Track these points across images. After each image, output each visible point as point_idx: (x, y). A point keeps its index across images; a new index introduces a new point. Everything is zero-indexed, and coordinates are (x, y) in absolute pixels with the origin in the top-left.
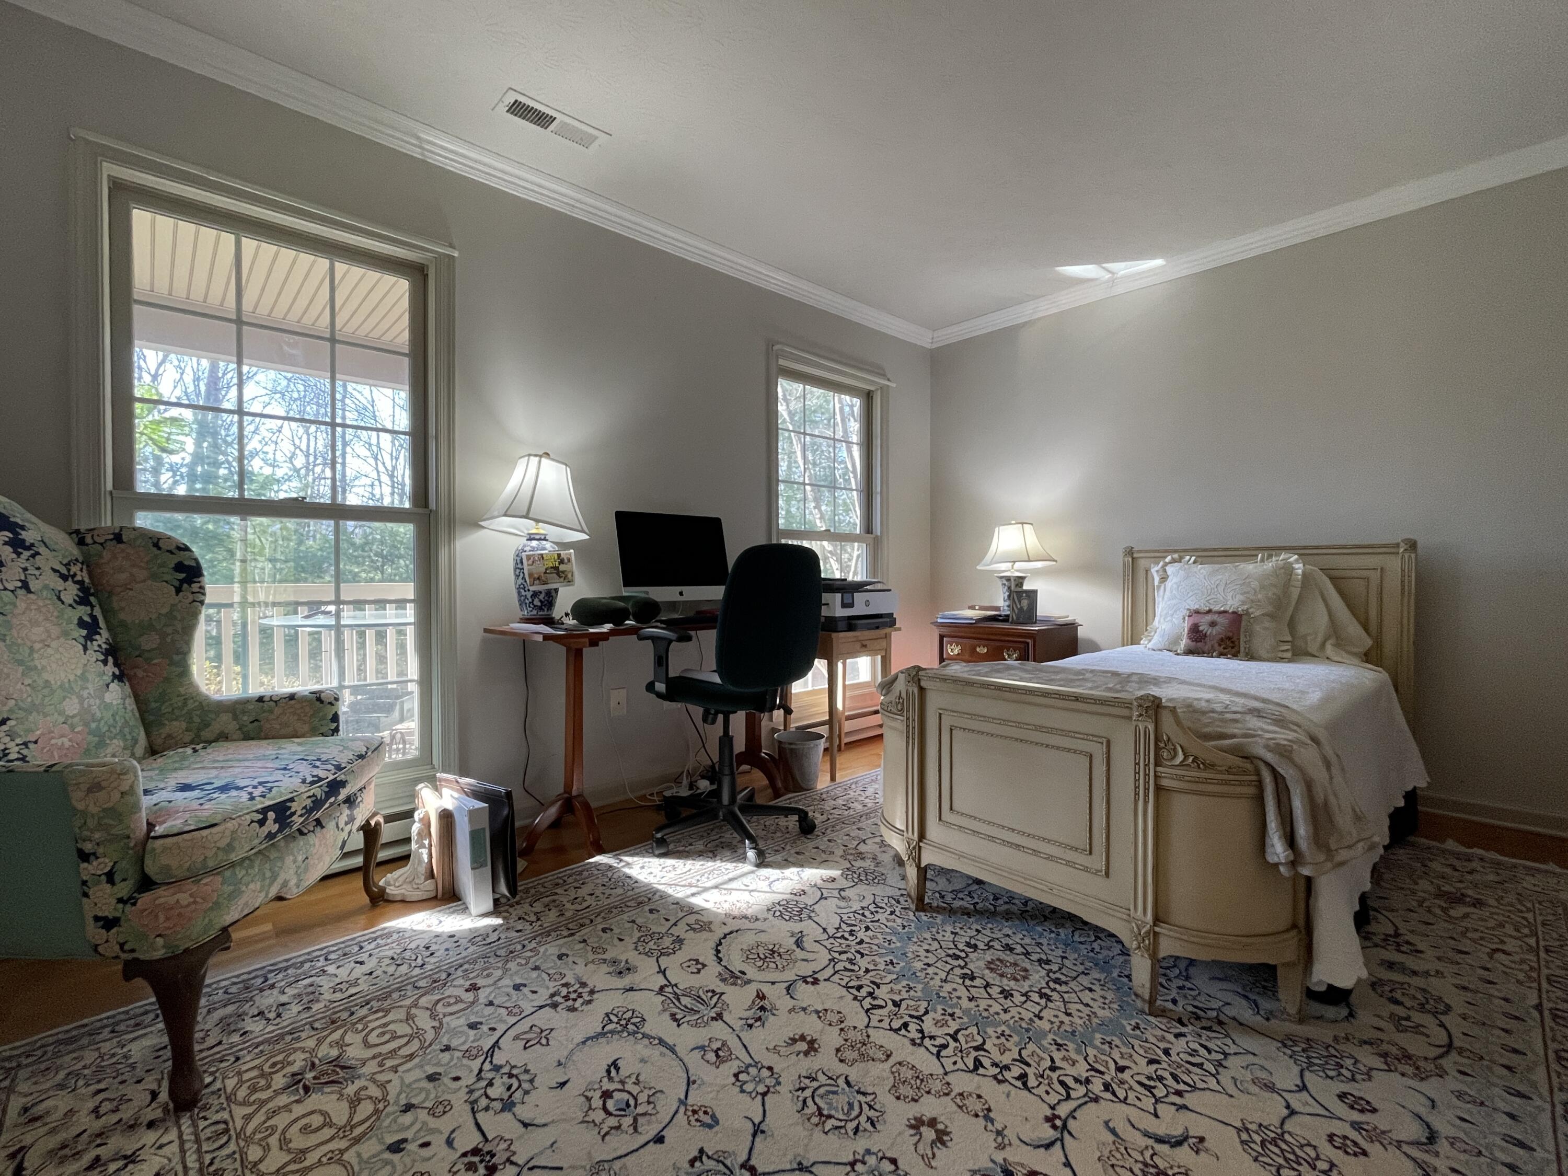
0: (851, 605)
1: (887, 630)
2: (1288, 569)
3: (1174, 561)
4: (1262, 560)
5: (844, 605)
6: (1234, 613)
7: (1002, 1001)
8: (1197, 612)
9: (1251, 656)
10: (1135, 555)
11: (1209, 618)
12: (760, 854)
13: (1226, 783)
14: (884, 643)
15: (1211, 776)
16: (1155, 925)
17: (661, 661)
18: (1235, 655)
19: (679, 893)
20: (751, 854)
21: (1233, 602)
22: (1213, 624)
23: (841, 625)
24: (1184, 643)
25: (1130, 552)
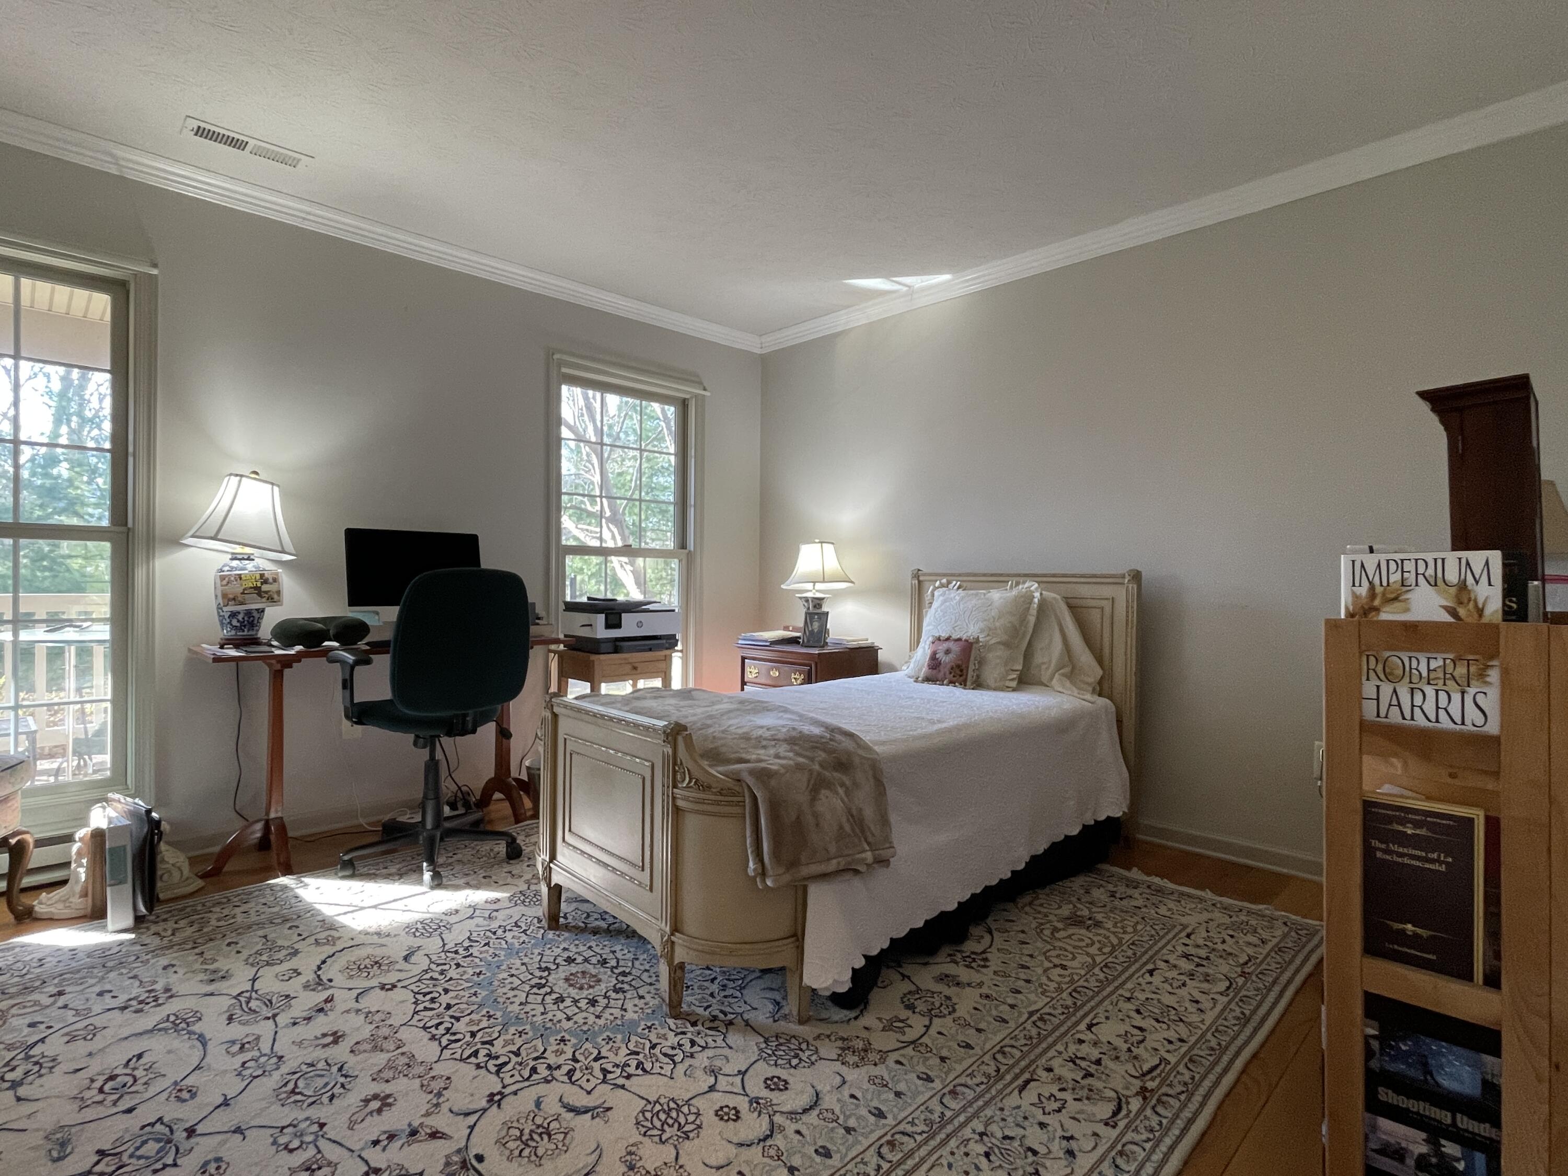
0: (618, 625)
1: (667, 652)
2: (1029, 598)
3: (942, 586)
4: (1011, 587)
5: (608, 626)
6: (966, 641)
7: (591, 1009)
8: (939, 639)
9: (978, 685)
10: (921, 578)
11: (946, 645)
12: (436, 876)
13: (717, 803)
14: (662, 665)
15: (707, 797)
16: (672, 934)
17: (348, 684)
18: (964, 684)
19: (328, 911)
20: (427, 876)
21: (971, 630)
22: (948, 652)
23: (604, 647)
24: (924, 671)
25: (917, 575)
